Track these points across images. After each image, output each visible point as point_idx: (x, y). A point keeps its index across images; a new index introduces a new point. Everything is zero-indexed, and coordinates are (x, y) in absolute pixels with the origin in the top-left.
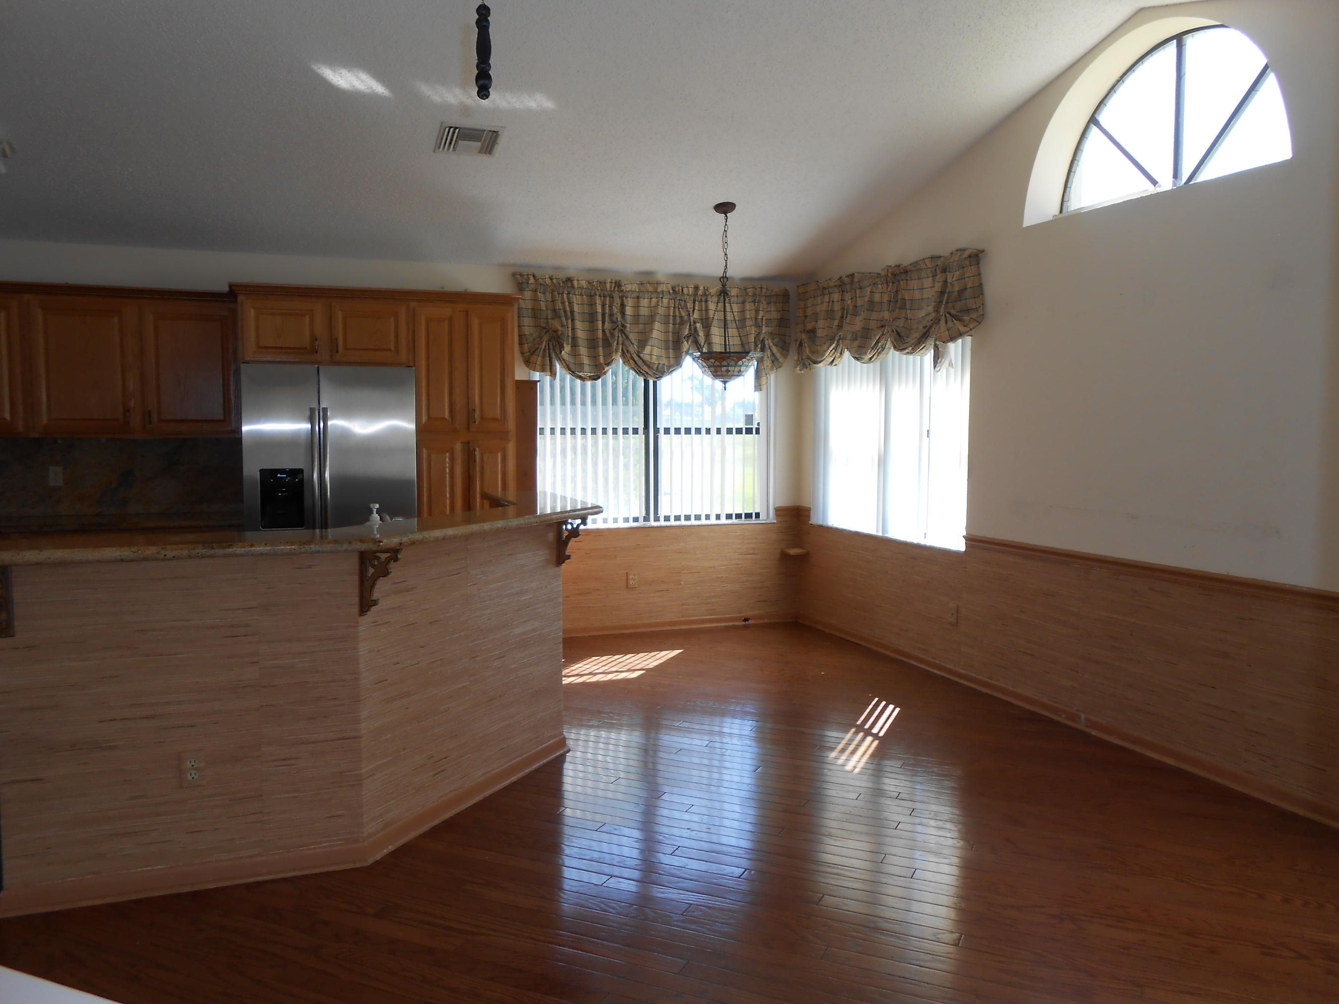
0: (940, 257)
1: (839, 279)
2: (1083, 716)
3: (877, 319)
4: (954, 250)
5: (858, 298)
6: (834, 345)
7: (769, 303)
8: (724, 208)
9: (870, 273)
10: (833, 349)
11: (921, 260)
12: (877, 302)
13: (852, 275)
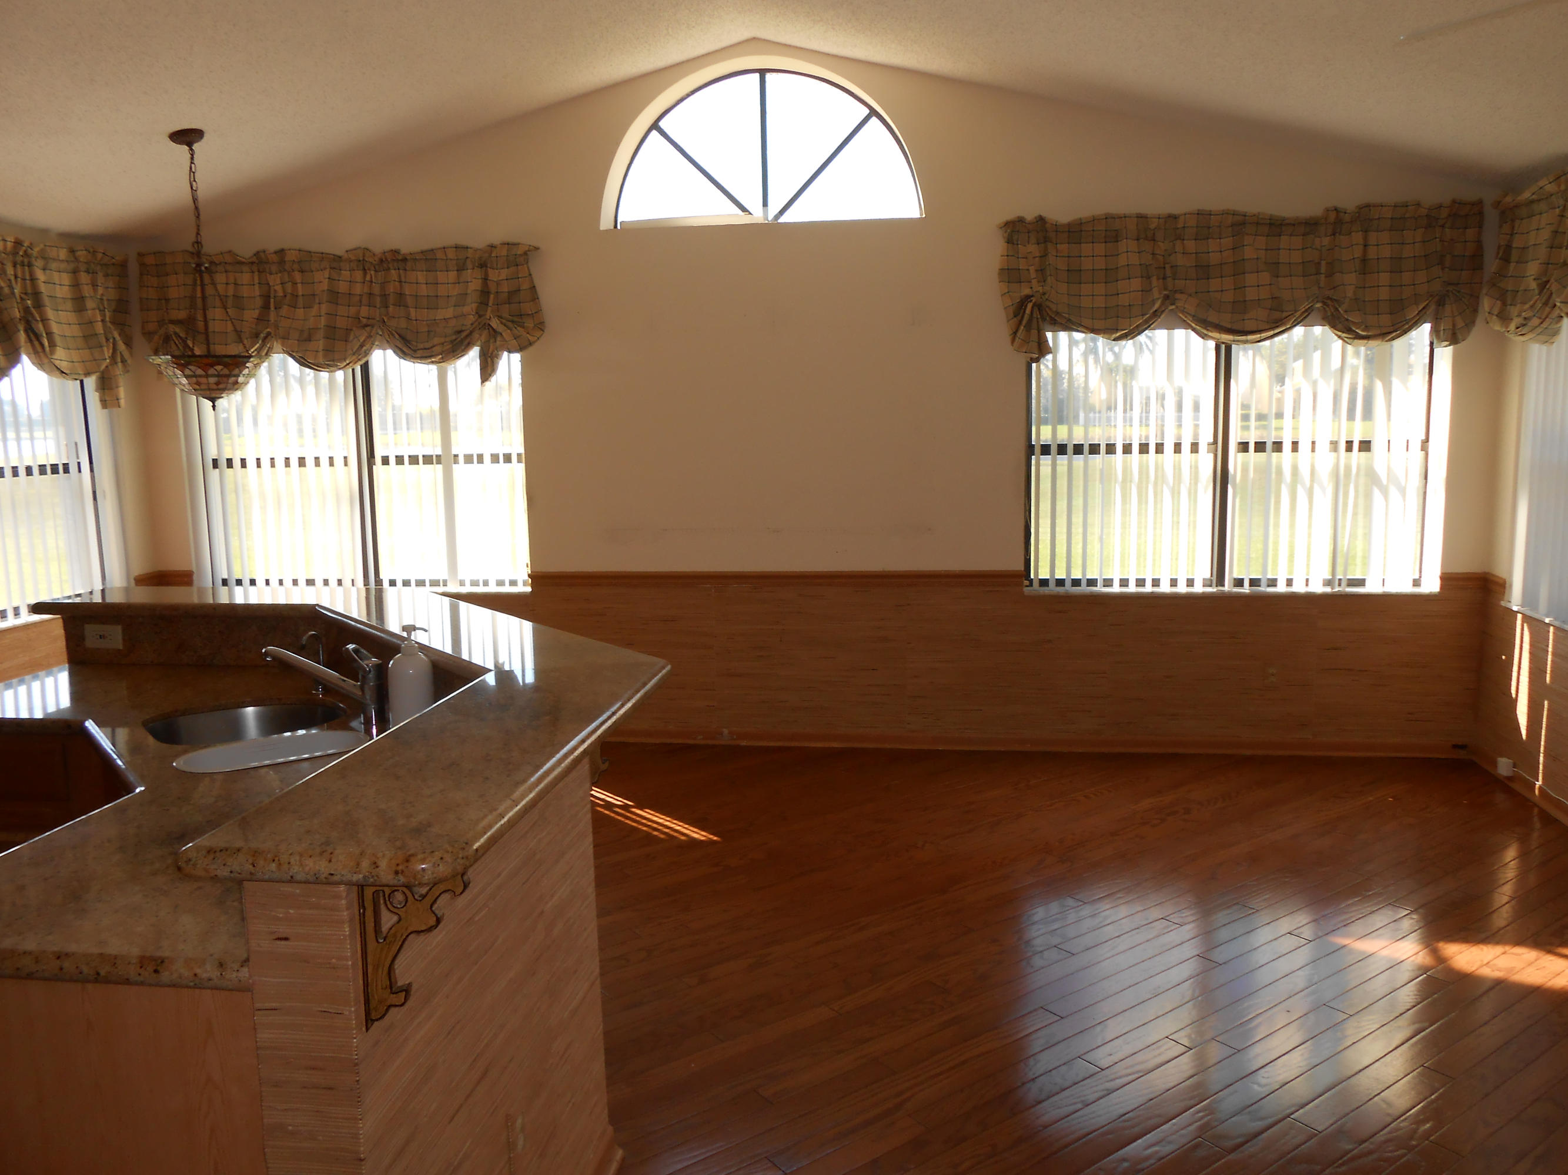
0: (467, 248)
1: (255, 255)
2: (726, 731)
3: (347, 315)
4: (499, 243)
5: (299, 285)
6: (258, 345)
7: (106, 275)
8: (187, 137)
9: (322, 253)
10: (256, 350)
11: (440, 248)
12: (342, 293)
13: (281, 252)
